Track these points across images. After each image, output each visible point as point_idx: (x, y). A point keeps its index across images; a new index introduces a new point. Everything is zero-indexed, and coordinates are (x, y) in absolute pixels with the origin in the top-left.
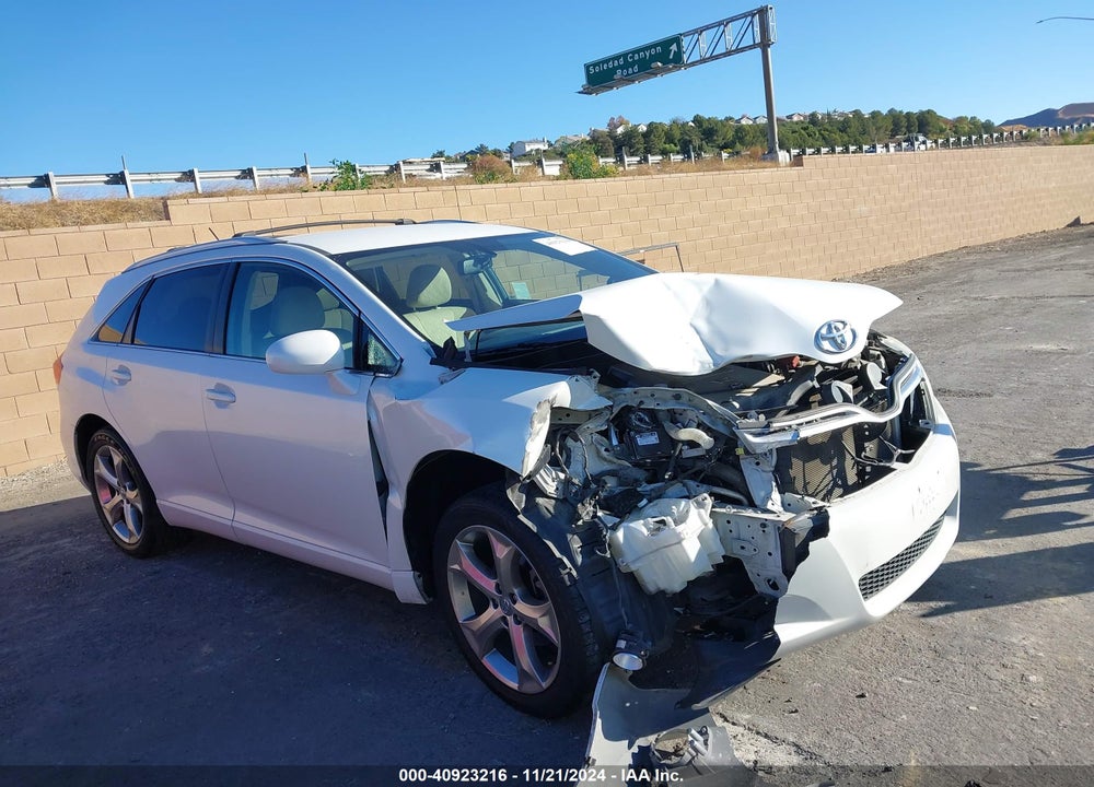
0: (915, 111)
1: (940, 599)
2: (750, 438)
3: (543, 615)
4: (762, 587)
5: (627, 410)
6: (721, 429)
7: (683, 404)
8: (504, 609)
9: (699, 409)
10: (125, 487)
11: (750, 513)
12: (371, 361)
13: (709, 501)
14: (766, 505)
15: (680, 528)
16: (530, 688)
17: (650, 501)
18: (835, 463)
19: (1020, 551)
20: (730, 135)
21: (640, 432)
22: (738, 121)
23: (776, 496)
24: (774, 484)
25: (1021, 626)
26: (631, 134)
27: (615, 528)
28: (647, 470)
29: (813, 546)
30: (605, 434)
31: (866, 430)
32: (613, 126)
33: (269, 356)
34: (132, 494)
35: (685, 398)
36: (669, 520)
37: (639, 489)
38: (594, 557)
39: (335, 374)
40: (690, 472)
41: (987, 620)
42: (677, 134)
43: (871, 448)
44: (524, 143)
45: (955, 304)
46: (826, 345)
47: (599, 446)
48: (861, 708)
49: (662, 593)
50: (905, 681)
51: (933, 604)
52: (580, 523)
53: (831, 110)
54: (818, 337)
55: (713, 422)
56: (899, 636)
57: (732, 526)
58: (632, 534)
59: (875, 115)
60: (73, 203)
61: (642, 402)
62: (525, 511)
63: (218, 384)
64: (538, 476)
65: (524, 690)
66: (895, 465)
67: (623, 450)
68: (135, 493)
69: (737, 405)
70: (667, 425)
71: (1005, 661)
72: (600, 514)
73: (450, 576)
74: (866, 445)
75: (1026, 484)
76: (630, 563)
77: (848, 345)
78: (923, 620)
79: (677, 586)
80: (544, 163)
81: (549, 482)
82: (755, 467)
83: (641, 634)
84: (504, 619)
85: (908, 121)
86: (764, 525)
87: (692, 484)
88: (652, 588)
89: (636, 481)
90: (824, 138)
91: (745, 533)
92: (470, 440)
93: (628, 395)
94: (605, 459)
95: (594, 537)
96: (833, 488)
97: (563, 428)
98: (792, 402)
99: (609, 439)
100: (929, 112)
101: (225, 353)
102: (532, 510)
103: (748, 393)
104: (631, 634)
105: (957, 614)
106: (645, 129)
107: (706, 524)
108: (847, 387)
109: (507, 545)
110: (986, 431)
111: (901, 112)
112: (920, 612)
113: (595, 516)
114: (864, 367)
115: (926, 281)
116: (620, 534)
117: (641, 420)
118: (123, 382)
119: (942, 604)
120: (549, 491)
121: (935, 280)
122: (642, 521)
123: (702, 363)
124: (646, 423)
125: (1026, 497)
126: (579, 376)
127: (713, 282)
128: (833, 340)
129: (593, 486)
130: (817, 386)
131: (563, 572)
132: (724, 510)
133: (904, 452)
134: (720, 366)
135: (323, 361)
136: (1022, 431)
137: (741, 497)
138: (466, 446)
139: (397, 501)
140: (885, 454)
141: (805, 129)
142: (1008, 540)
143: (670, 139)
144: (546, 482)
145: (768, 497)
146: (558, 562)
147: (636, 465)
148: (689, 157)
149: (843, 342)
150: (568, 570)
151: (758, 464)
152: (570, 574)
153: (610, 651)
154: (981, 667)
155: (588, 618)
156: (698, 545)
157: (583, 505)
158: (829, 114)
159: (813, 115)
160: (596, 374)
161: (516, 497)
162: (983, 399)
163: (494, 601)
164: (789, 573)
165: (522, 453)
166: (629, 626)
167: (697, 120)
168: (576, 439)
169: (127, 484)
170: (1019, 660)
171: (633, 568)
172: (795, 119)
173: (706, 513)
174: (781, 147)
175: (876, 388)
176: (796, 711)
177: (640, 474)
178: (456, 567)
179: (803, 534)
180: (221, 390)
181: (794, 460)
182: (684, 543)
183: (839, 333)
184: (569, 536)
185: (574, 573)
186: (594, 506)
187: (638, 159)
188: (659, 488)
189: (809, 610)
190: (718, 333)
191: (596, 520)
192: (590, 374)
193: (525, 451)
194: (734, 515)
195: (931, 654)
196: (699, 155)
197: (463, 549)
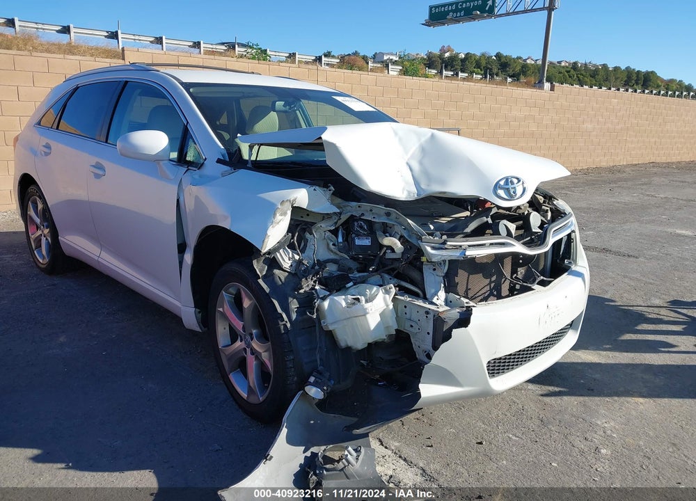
0: (643, 70)
1: (557, 386)
2: (429, 249)
3: (265, 351)
4: (421, 356)
5: (352, 219)
6: (413, 241)
7: (391, 220)
8: (245, 343)
9: (402, 225)
10: (43, 226)
11: (420, 303)
12: (188, 158)
13: (393, 291)
14: (433, 299)
15: (367, 306)
16: (253, 400)
17: (355, 284)
18: (494, 278)
19: (623, 362)
20: (518, 69)
21: (358, 235)
22: (525, 60)
23: (442, 294)
24: (442, 285)
25: (607, 413)
26: (453, 59)
27: (324, 299)
28: (360, 263)
29: (455, 332)
30: (335, 232)
31: (521, 259)
32: (443, 51)
33: (119, 144)
34: (46, 231)
35: (393, 216)
36: (363, 299)
37: (350, 275)
38: (305, 317)
39: (161, 163)
40: (386, 268)
41: (584, 405)
42: (483, 63)
43: (521, 271)
44: (383, 54)
45: (634, 196)
46: (501, 193)
47: (329, 242)
48: (477, 452)
49: (349, 349)
50: (514, 438)
51: (551, 389)
52: (302, 291)
53: (588, 62)
54: (497, 186)
55: (410, 236)
56: (521, 406)
57: (407, 310)
58: (334, 305)
59: (616, 69)
60: (82, 47)
61: (363, 214)
62: (264, 278)
63: (97, 163)
64: (278, 254)
65: (250, 400)
66: (536, 287)
67: (344, 247)
68: (48, 230)
69: (432, 227)
70: (379, 233)
71: (587, 436)
72: (317, 287)
73: (218, 315)
74: (519, 269)
75: (642, 318)
76: (329, 324)
77: (517, 196)
78: (540, 398)
79: (360, 344)
80: (390, 66)
81: (286, 260)
82: (432, 271)
83: (327, 374)
84: (245, 349)
85: (637, 76)
86: (427, 313)
87: (386, 276)
88: (343, 344)
89: (350, 269)
90: (579, 80)
91: (415, 316)
92: (229, 220)
93: (353, 208)
94: (332, 251)
95: (308, 302)
96: (489, 296)
97: (301, 224)
98: (468, 230)
99: (337, 237)
100: (652, 72)
101: (106, 142)
102: (269, 277)
103: (444, 220)
104: (321, 374)
105: (565, 398)
106: (463, 56)
107: (387, 306)
108: (512, 227)
109: (250, 299)
110: (626, 280)
111: (634, 70)
112: (540, 393)
113: (313, 288)
114: (529, 214)
115: (620, 180)
116: (326, 304)
117: (361, 227)
118: (47, 154)
119: (557, 389)
120: (284, 266)
121: (626, 180)
122: (344, 297)
123: (409, 192)
124: (364, 230)
125: (639, 327)
126: (317, 187)
127: (430, 134)
128: (507, 191)
129: (317, 267)
130: (490, 221)
131: (281, 323)
132: (402, 298)
133: (545, 279)
134: (422, 197)
135: (154, 153)
136: (651, 283)
137: (419, 292)
138: (226, 224)
139: (188, 258)
140: (530, 278)
141: (568, 72)
142: (617, 354)
143: (478, 65)
144: (284, 260)
145: (436, 294)
146: (279, 316)
147: (353, 258)
148: (486, 77)
149: (514, 192)
150: (284, 322)
151: (434, 270)
152: (285, 325)
153: (304, 382)
154: (569, 437)
155: (292, 357)
156: (378, 319)
157: (307, 279)
158: (586, 64)
159: (575, 63)
160: (332, 188)
161: (259, 267)
162: (631, 259)
163: (241, 337)
164: (436, 348)
165: (264, 236)
166: (320, 368)
167: (498, 56)
168: (311, 233)
169: (45, 224)
170: (598, 437)
171: (331, 328)
172: (563, 64)
173: (389, 299)
174: (547, 81)
175: (534, 230)
176: (432, 446)
177: (353, 265)
178: (221, 309)
179: (451, 323)
180: (99, 166)
181: (460, 271)
182: (368, 316)
183: (512, 186)
184: (290, 299)
185: (289, 325)
186: (315, 282)
187: (452, 73)
188: (364, 276)
189: (446, 377)
190: (425, 172)
191: (313, 291)
192: (327, 187)
193: (266, 234)
194: (409, 302)
195: (538, 422)
196: (493, 77)
197: (226, 298)
